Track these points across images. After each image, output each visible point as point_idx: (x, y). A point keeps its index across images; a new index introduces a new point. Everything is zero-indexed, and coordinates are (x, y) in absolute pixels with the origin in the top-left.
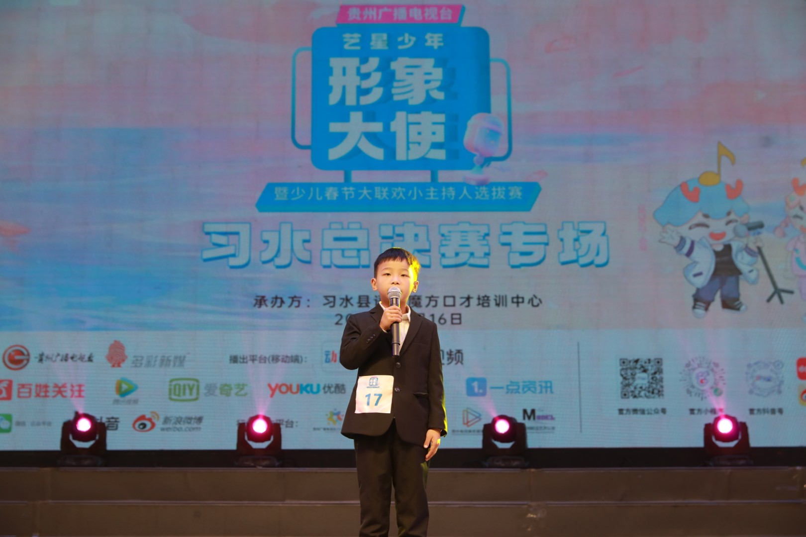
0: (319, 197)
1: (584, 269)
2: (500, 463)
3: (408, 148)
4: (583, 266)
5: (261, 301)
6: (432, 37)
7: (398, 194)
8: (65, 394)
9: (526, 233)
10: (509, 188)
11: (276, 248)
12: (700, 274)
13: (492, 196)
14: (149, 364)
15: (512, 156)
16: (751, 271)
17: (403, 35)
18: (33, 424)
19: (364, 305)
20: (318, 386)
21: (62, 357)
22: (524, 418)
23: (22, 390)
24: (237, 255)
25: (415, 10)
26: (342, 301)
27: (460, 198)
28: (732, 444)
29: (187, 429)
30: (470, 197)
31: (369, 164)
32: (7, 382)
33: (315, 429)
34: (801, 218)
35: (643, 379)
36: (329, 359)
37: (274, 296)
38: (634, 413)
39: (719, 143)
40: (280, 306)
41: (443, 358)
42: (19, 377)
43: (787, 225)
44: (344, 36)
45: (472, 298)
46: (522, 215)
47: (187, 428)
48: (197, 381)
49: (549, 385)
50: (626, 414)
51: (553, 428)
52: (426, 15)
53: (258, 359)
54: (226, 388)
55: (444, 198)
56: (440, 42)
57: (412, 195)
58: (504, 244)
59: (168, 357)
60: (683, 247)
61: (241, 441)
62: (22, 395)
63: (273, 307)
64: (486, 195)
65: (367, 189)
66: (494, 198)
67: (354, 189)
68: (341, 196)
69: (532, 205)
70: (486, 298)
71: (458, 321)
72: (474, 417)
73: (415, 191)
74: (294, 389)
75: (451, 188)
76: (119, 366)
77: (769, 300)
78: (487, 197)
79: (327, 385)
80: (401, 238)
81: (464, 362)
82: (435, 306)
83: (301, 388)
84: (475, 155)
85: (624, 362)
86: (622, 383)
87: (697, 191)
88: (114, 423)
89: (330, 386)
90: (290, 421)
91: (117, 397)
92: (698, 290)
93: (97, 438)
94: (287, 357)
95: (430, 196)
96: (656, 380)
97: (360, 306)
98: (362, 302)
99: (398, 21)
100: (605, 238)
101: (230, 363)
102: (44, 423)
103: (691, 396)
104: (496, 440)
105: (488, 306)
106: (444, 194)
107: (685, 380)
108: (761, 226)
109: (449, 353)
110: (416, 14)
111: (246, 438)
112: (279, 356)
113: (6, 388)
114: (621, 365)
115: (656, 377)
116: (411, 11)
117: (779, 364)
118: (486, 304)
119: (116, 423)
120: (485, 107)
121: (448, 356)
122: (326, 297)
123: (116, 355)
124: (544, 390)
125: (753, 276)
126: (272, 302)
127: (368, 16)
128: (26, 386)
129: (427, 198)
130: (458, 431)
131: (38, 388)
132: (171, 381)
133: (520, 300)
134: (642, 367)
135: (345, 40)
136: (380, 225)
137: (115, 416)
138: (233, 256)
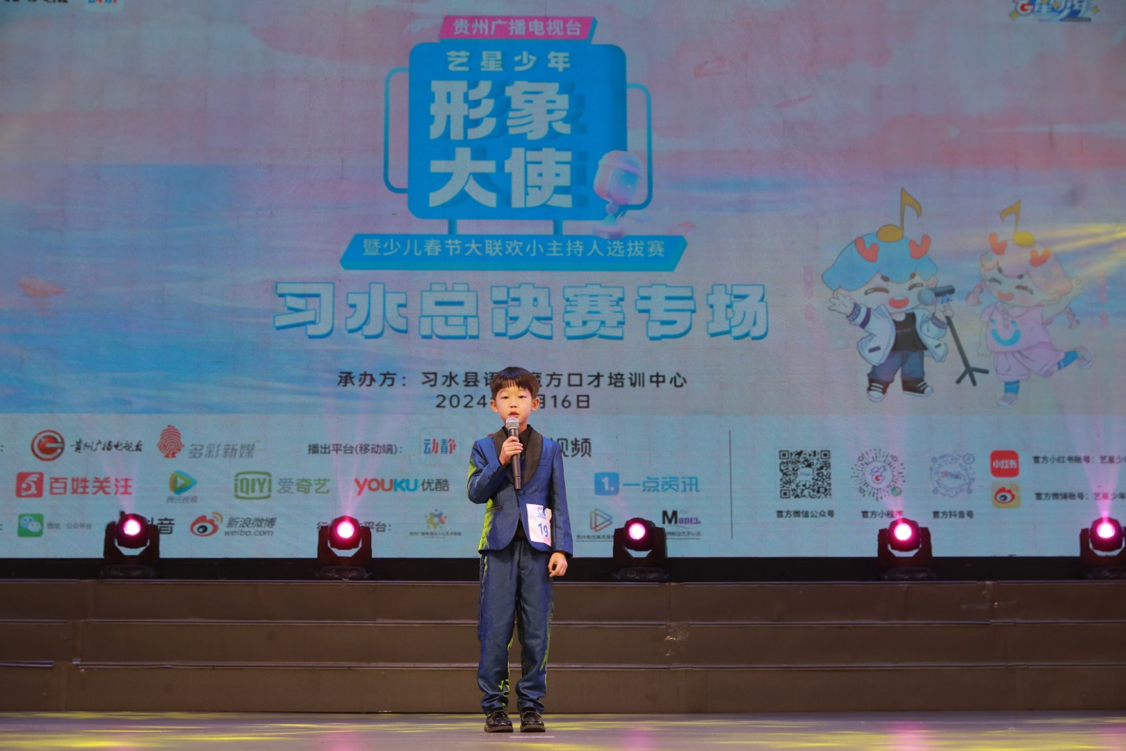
0: (418, 252)
1: (737, 341)
2: (635, 575)
3: (526, 193)
4: (736, 338)
5: (346, 378)
6: (556, 57)
7: (513, 249)
8: (107, 490)
9: (668, 298)
10: (649, 242)
11: (365, 315)
12: (877, 349)
13: (628, 253)
14: (209, 454)
15: (651, 204)
16: (938, 346)
17: (521, 54)
18: (69, 527)
19: (471, 384)
20: (416, 481)
21: (104, 445)
22: (664, 522)
23: (55, 485)
24: (317, 321)
25: (536, 22)
26: (445, 378)
27: (589, 254)
28: (911, 554)
29: (257, 533)
30: (602, 255)
31: (479, 212)
32: (37, 475)
33: (411, 533)
34: (999, 282)
35: (808, 475)
36: (429, 449)
37: (363, 373)
38: (795, 516)
39: (903, 189)
40: (370, 385)
41: (567, 449)
42: (51, 469)
43: (982, 291)
44: (449, 54)
45: (602, 376)
46: (665, 276)
47: (258, 531)
48: (269, 475)
49: (694, 481)
50: (786, 517)
51: (699, 534)
52: (549, 29)
53: (342, 448)
54: (304, 483)
55: (569, 254)
56: (565, 62)
57: (531, 249)
58: (641, 311)
59: (233, 446)
60: (858, 315)
61: (322, 547)
62: (55, 491)
63: (361, 385)
64: (620, 252)
65: (476, 243)
66: (630, 255)
67: (460, 242)
68: (445, 250)
69: (676, 263)
70: (619, 377)
71: (585, 404)
72: (604, 520)
73: (534, 246)
74: (387, 486)
75: (578, 243)
76: (174, 456)
77: (959, 381)
78: (621, 254)
79: (426, 481)
80: (517, 303)
81: (591, 454)
82: (558, 385)
83: (394, 485)
84: (608, 202)
85: (784, 455)
86: (781, 480)
87: (875, 248)
88: (168, 525)
89: (430, 481)
90: (382, 522)
91: (172, 494)
92: (874, 367)
93: (148, 544)
94: (378, 446)
95: (552, 252)
96: (821, 477)
97: (466, 386)
98: (469, 380)
99: (514, 36)
100: (764, 304)
101: (309, 453)
102: (82, 526)
103: (864, 495)
104: (628, 548)
105: (622, 386)
106: (569, 249)
107: (857, 477)
108: (951, 291)
109: (574, 442)
110: (537, 27)
111: (329, 545)
112: (369, 445)
113: (34, 482)
114: (780, 458)
115: (822, 473)
116: (530, 23)
117: (969, 458)
118: (618, 384)
119: (170, 526)
120: (621, 145)
121: (574, 446)
122: (425, 374)
123: (170, 443)
124: (688, 487)
125: (940, 351)
126: (360, 379)
127: (479, 30)
128: (60, 481)
129: (548, 255)
130: (584, 537)
131: (75, 483)
132: (237, 475)
133: (661, 379)
134: (807, 460)
135: (449, 59)
136: (492, 287)
137: (169, 517)
138: (313, 323)
